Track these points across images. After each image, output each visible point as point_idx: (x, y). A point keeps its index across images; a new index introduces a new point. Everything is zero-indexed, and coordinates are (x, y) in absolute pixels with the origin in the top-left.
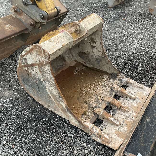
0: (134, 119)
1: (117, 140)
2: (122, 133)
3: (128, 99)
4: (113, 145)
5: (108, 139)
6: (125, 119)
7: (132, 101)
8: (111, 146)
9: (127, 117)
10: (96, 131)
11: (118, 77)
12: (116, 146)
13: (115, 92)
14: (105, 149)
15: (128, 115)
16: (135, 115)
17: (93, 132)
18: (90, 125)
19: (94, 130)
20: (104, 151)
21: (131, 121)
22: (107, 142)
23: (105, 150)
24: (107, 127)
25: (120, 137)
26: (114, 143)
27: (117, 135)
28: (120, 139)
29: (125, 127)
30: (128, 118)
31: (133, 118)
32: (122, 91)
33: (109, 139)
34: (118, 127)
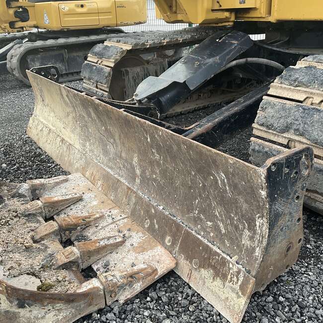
0: (124, 216)
1: (154, 255)
2: (144, 243)
3: (72, 207)
4: (162, 266)
5: (146, 266)
6: (116, 227)
7: (82, 203)
8: (163, 270)
9: (112, 223)
10: (118, 277)
11: (5, 195)
12: (168, 262)
13: (38, 215)
14: (159, 289)
15: (110, 221)
16: (116, 211)
17: (116, 284)
18: (93, 282)
19: (112, 280)
20: (164, 293)
21: (126, 220)
22: (153, 272)
23: (161, 291)
24: (112, 263)
25: (151, 249)
26: (158, 262)
27: (143, 252)
28: (155, 251)
29: (134, 234)
30: (118, 223)
31: (121, 216)
32: (50, 201)
33: (148, 265)
34: (128, 244)
